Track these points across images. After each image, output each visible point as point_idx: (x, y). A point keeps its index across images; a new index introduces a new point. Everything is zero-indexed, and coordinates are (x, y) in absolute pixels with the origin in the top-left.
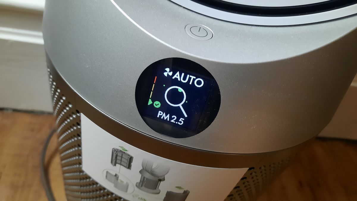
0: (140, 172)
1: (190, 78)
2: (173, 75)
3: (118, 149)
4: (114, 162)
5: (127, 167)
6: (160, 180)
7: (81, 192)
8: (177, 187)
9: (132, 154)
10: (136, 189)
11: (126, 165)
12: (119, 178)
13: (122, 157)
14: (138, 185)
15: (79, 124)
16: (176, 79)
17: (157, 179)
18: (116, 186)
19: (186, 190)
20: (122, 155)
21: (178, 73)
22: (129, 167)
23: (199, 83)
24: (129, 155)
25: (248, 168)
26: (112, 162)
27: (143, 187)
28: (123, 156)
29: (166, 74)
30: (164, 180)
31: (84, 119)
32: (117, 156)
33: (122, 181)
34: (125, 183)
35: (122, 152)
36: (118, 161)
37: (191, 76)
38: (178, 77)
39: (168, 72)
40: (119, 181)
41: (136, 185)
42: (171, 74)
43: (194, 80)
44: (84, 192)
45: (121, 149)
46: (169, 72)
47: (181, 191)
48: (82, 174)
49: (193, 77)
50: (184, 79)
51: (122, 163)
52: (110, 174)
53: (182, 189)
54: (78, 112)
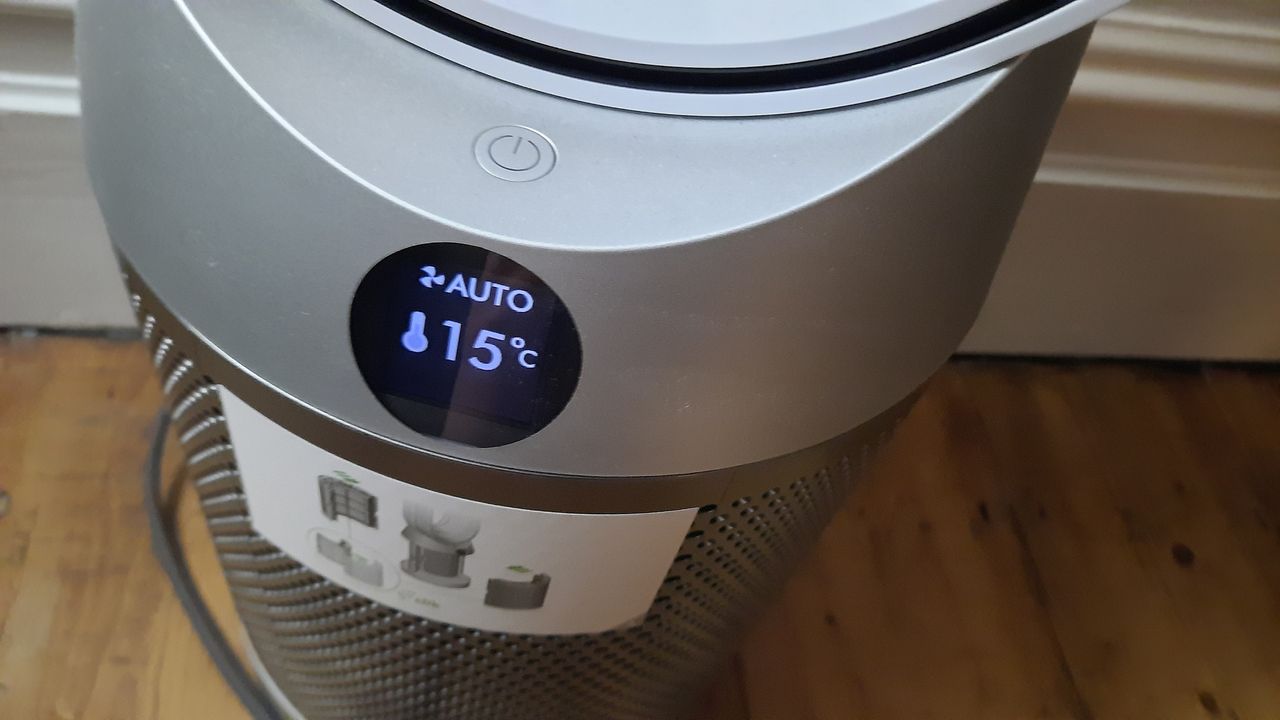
0: (405, 533)
1: (493, 291)
2: (448, 282)
3: (331, 479)
4: (329, 508)
5: (368, 522)
6: (462, 553)
7: (266, 588)
8: (511, 568)
9: (372, 491)
10: (406, 578)
11: (361, 517)
12: (354, 551)
13: (347, 498)
14: (406, 567)
15: (218, 411)
16: (457, 293)
17: (452, 551)
18: (350, 570)
19: (538, 573)
20: (347, 492)
21: (459, 278)
22: (372, 522)
23: (519, 300)
24: (364, 493)
25: (697, 509)
26: (324, 509)
27: (421, 573)
28: (351, 495)
29: (426, 282)
30: (471, 551)
31: (228, 399)
32: (333, 495)
33: (362, 559)
34: (370, 562)
35: (345, 485)
36: (340, 508)
37: (495, 285)
38: (462, 289)
39: (431, 277)
40: (354, 558)
41: (403, 569)
42: (440, 280)
43: (505, 294)
44: (272, 588)
45: (339, 478)
46: (435, 276)
47: (528, 578)
48: (254, 539)
49: (501, 288)
50: (479, 292)
51: (352, 513)
52: (327, 540)
53: (527, 571)
54: (209, 381)
